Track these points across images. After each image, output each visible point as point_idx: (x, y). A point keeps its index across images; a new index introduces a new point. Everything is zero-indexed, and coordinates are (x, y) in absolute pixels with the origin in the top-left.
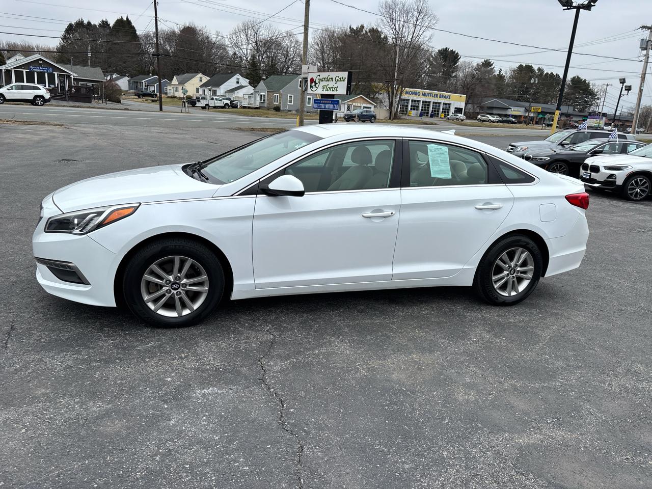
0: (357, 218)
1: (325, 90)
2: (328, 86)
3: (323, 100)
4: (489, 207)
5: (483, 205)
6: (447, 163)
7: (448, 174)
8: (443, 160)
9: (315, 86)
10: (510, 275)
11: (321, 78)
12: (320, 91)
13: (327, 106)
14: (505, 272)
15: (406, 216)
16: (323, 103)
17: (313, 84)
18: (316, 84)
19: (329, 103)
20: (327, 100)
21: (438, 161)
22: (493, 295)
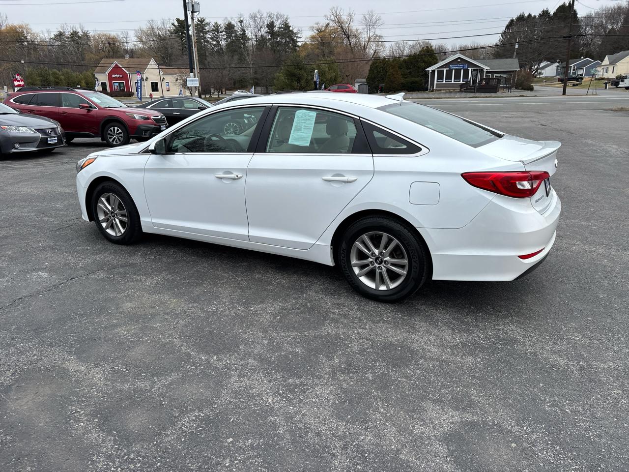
4: (339, 178)
5: (332, 177)
6: (310, 129)
7: (307, 141)
8: (306, 127)
10: (376, 265)
21: (302, 127)
22: (353, 282)
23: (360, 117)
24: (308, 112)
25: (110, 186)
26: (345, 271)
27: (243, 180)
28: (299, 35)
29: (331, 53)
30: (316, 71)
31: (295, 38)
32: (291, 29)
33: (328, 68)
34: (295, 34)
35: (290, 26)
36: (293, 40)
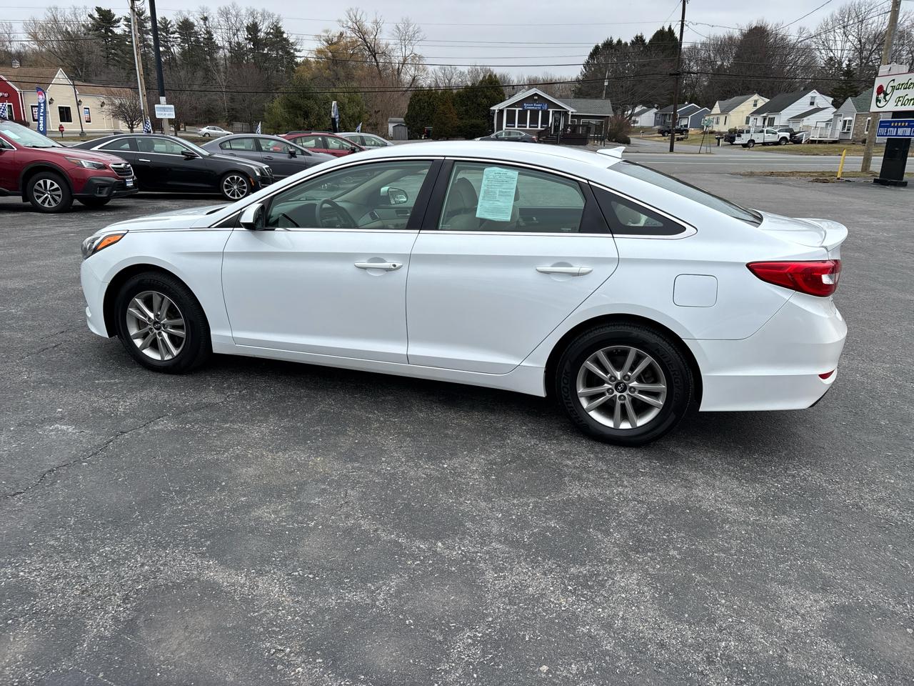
0: (348, 268)
1: (900, 103)
2: (906, 98)
3: (895, 122)
4: (563, 269)
5: (552, 266)
6: (510, 195)
7: (507, 213)
8: (502, 192)
9: (885, 98)
10: (615, 393)
11: (896, 84)
12: (891, 106)
13: (900, 131)
15: (418, 271)
16: (894, 127)
17: (882, 95)
18: (886, 94)
19: (904, 127)
20: (902, 122)
21: (495, 193)
22: (580, 419)
23: (588, 180)
24: (504, 170)
25: (154, 280)
26: (567, 403)
27: (404, 271)
28: (298, 47)
29: (350, 77)
30: (334, 103)
31: (292, 51)
32: (285, 36)
33: (349, 99)
34: (292, 44)
35: (283, 33)
36: (288, 53)
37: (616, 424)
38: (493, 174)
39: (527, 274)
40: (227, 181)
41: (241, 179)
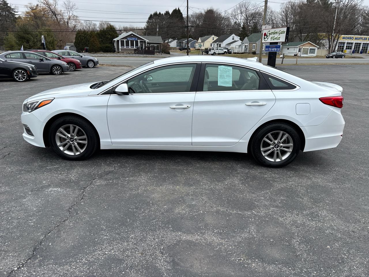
0: (167, 109)
1: (272, 39)
2: (274, 37)
3: (271, 46)
4: (256, 104)
5: (251, 103)
6: (230, 77)
7: (230, 83)
8: (227, 75)
9: (267, 37)
10: (275, 148)
11: (270, 32)
12: (269, 41)
13: (273, 49)
14: (271, 146)
15: (197, 109)
16: (271, 48)
17: (266, 36)
18: (267, 36)
19: (274, 48)
20: (273, 46)
21: (224, 76)
22: (262, 160)
23: (259, 70)
24: (226, 67)
25: (71, 120)
26: (257, 154)
27: (191, 109)
37: (275, 160)
38: (222, 68)
39: (242, 107)
40: (16, 73)
41: (23, 72)
